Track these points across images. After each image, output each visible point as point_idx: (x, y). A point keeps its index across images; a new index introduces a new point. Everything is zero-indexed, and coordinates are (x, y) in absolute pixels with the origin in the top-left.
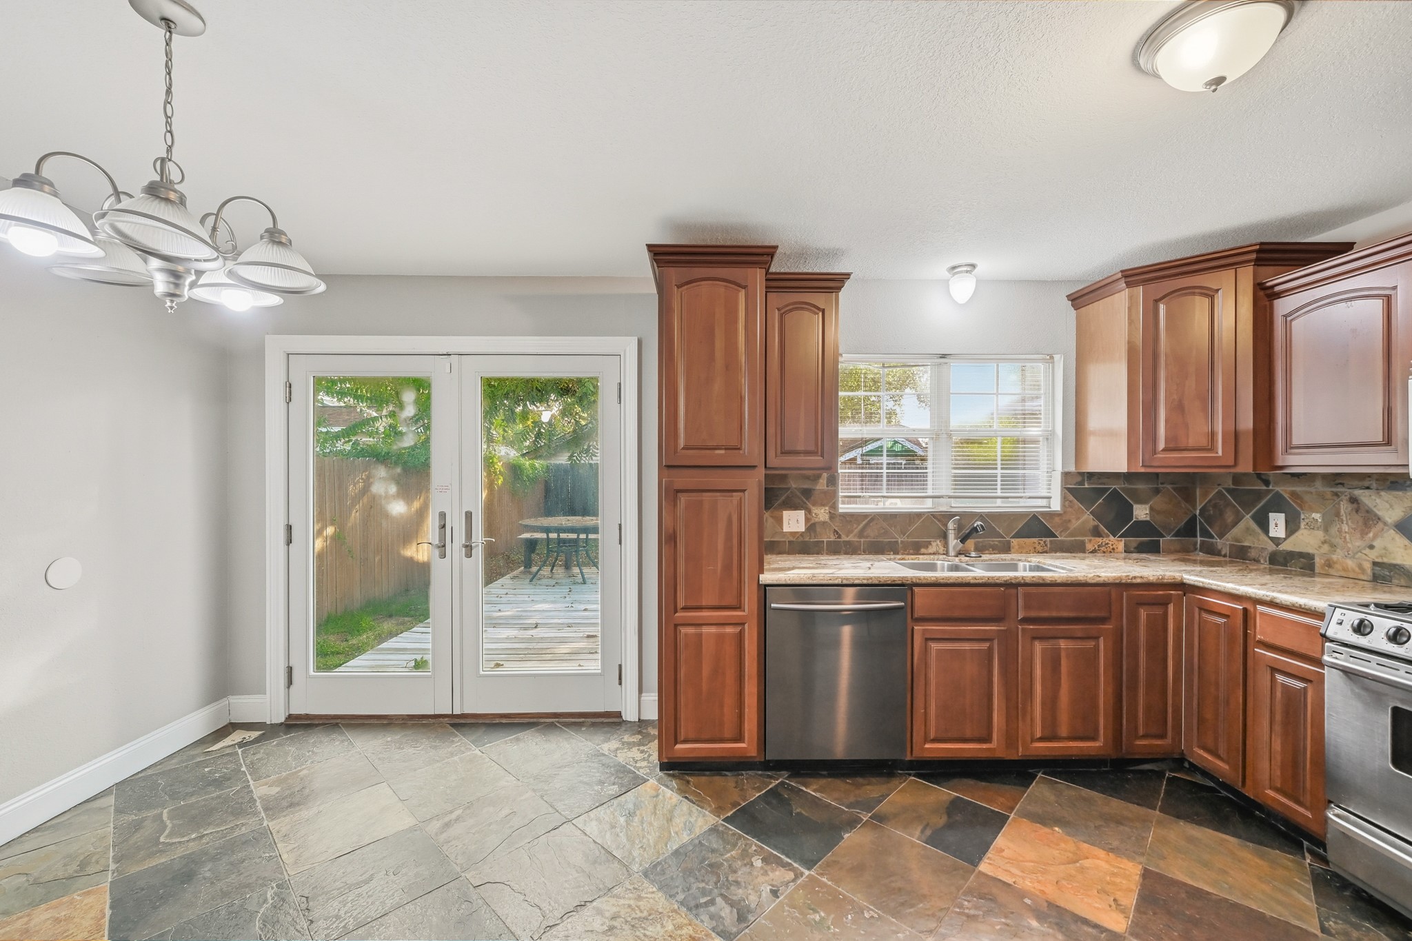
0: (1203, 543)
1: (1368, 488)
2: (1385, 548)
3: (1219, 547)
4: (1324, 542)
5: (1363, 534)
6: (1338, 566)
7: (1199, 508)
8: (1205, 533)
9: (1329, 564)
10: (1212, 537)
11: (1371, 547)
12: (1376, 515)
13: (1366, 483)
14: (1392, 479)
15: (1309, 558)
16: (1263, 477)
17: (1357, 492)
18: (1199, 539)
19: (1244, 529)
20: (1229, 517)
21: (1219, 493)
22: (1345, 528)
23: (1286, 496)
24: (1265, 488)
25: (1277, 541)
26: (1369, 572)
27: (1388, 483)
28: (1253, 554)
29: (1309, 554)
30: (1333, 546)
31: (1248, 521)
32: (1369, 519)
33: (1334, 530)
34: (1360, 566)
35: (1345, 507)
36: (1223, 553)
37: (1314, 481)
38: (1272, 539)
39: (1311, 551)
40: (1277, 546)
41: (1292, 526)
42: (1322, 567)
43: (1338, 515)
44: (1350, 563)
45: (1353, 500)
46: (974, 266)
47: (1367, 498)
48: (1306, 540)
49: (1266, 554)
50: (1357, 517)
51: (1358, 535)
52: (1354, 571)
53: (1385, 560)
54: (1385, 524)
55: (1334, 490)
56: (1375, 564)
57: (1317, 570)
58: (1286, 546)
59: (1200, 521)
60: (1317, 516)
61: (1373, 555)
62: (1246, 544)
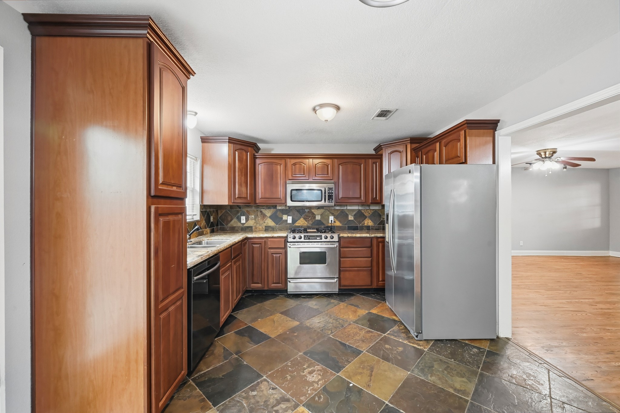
0: (220, 228)
1: (264, 209)
2: (267, 223)
3: (226, 228)
4: (255, 223)
5: (263, 220)
6: (258, 228)
7: (219, 216)
8: (222, 224)
9: (256, 228)
10: (224, 225)
11: (265, 223)
12: (266, 215)
13: (264, 207)
14: (269, 206)
15: (251, 227)
16: (239, 206)
17: (262, 210)
18: (219, 226)
19: (234, 223)
20: (229, 219)
21: (226, 211)
22: (259, 219)
23: (246, 211)
24: (240, 209)
25: (244, 224)
26: (264, 228)
27: (268, 207)
28: (236, 229)
29: (251, 226)
30: (257, 224)
31: (235, 220)
32: (264, 216)
33: (257, 220)
34: (262, 228)
35: (259, 213)
36: (227, 230)
37: (252, 207)
38: (242, 224)
39: (251, 225)
40: (243, 225)
41: (247, 220)
42: (254, 229)
43: (258, 215)
44: (260, 227)
45: (261, 212)
46: (196, 113)
47: (263, 211)
48: (251, 223)
49: (240, 228)
50: (262, 216)
51: (262, 220)
52: (261, 229)
53: (267, 225)
54: (267, 217)
55: (257, 209)
56: (265, 226)
57: (253, 230)
58: (245, 225)
59: (220, 221)
60: (253, 216)
61: (265, 224)
62: (235, 226)
